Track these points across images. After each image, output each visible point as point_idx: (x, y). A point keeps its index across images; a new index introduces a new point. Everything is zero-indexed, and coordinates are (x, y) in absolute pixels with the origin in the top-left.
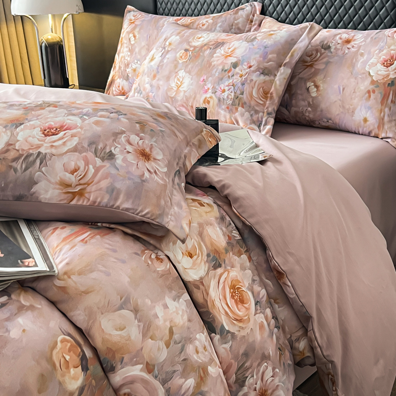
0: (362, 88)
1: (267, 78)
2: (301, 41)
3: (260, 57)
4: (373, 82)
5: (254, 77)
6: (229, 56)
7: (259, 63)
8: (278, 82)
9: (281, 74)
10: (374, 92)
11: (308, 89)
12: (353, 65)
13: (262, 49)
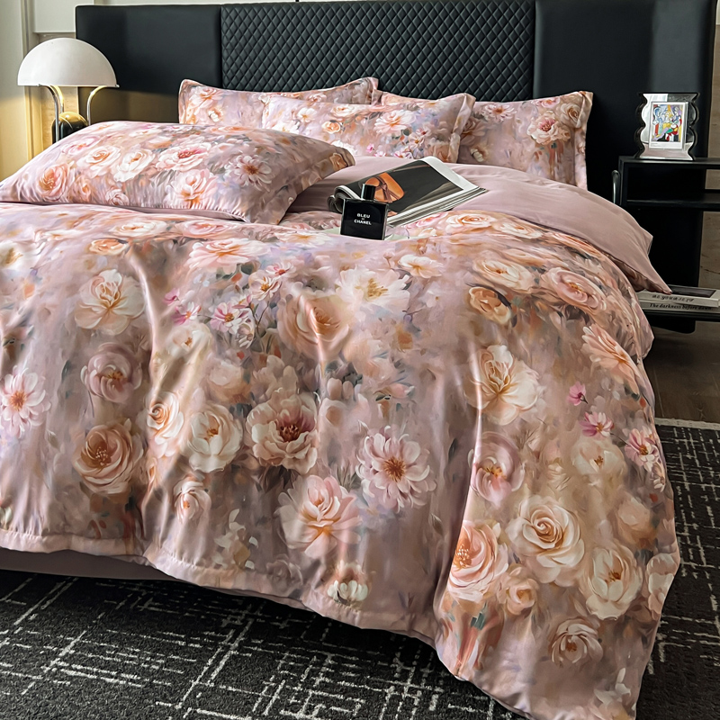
0: (529, 150)
1: (443, 143)
2: (464, 110)
3: (432, 123)
4: (537, 145)
5: (431, 142)
6: (396, 124)
7: (432, 129)
8: (453, 147)
9: (454, 140)
10: (541, 153)
11: (473, 155)
12: (513, 132)
13: (431, 116)
